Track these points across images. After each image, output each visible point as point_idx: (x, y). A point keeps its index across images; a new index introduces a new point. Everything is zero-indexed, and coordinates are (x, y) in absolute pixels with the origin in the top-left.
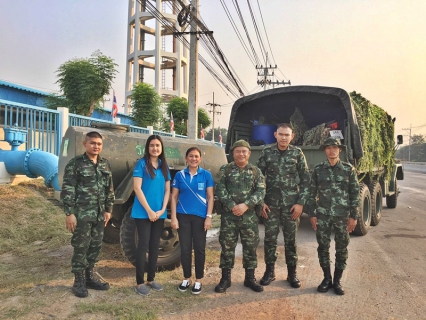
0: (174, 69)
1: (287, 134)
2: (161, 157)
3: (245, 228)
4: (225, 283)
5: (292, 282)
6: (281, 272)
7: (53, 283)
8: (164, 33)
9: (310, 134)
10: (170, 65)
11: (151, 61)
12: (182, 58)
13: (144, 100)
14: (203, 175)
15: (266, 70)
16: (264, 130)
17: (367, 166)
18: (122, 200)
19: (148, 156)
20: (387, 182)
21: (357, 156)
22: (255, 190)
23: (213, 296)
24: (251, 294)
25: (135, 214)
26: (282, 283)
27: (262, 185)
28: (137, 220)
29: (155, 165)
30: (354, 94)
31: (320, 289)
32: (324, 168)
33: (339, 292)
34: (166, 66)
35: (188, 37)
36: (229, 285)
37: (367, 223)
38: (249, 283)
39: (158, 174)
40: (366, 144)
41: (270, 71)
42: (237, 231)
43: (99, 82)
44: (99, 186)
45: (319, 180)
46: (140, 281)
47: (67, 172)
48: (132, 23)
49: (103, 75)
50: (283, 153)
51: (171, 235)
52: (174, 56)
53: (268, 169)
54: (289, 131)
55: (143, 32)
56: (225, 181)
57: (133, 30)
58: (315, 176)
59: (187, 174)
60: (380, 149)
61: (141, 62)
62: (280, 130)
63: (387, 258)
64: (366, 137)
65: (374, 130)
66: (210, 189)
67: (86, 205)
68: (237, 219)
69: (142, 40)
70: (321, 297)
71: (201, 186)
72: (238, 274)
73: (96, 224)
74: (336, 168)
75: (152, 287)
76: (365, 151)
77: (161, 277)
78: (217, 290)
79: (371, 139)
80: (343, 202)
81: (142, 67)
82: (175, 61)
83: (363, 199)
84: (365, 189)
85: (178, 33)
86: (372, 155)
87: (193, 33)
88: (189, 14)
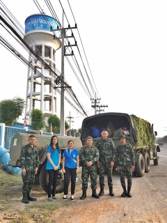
0: (50, 100)
1: (106, 134)
2: (57, 144)
3: (92, 171)
4: (84, 196)
5: (111, 194)
6: (107, 191)
7: (13, 199)
8: (45, 84)
9: (116, 133)
10: (48, 99)
11: (38, 97)
12: (54, 95)
14: (75, 151)
15: (95, 100)
16: (97, 131)
17: (140, 145)
18: (41, 163)
19: (52, 144)
20: (151, 153)
21: (136, 141)
22: (95, 156)
23: (80, 201)
24: (95, 199)
26: (107, 195)
27: (98, 154)
29: (55, 147)
30: (133, 115)
31: (122, 196)
32: (120, 147)
33: (129, 196)
34: (46, 99)
35: (60, 89)
36: (86, 197)
37: (143, 171)
38: (94, 195)
40: (139, 136)
41: (97, 101)
42: (89, 173)
45: (119, 151)
46: (49, 196)
47: (22, 151)
48: (29, 79)
49: (19, 107)
50: (105, 141)
51: (61, 177)
52: (51, 94)
53: (100, 148)
54: (106, 132)
55: (35, 83)
56: (84, 153)
57: (30, 83)
60: (146, 138)
61: (34, 98)
62: (103, 132)
63: (150, 184)
64: (138, 133)
65: (142, 130)
66: (78, 157)
67: (29, 164)
68: (88, 168)
69: (34, 87)
70: (123, 199)
71: (74, 156)
72: (89, 192)
73: (33, 172)
74: (125, 146)
75: (54, 199)
76: (139, 139)
77: (57, 195)
78: (81, 198)
79: (141, 134)
80: (128, 159)
81: (34, 100)
82: (51, 97)
83: (140, 160)
84: (141, 155)
85: (55, 88)
86: (142, 141)
87: (62, 87)
88: (60, 79)
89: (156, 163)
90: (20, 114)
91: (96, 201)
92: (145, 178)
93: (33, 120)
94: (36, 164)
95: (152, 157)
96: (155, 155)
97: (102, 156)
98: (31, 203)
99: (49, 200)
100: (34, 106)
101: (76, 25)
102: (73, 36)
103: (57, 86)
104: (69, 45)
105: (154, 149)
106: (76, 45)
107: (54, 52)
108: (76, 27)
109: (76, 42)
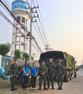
0: (24, 45)
1: (51, 60)
2: (28, 64)
3: (44, 77)
4: (40, 89)
5: (53, 88)
6: (51, 87)
8: (22, 37)
9: (56, 61)
10: (23, 44)
11: (18, 43)
12: (26, 43)
13: (17, 53)
14: (36, 68)
15: (47, 46)
16: (47, 60)
17: (68, 67)
18: (20, 73)
19: (26, 64)
20: (73, 71)
21: (66, 65)
23: (38, 91)
24: (45, 90)
25: (23, 75)
26: (51, 89)
27: (47, 69)
28: (24, 76)
29: (27, 66)
30: (65, 52)
31: (58, 89)
32: (58, 66)
33: (61, 89)
34: (22, 45)
35: (29, 39)
36: (41, 89)
37: (69, 79)
38: (45, 89)
39: (28, 67)
40: (67, 62)
41: (48, 46)
42: (42, 78)
43: (7, 49)
44: (16, 70)
47: (11, 67)
48: (14, 34)
49: (8, 47)
50: (50, 63)
51: (29, 80)
52: (24, 42)
54: (52, 59)
55: (16, 36)
56: (40, 69)
57: (14, 36)
58: (56, 68)
59: (33, 67)
60: (71, 64)
61: (16, 44)
62: (50, 59)
63: (72, 85)
64: (67, 61)
65: (69, 60)
66: (37, 70)
67: (14, 73)
68: (42, 76)
69: (16, 38)
71: (36, 70)
72: (42, 87)
74: (60, 66)
75: (26, 89)
76: (67, 64)
77: (27, 88)
78: (39, 90)
79: (68, 62)
80: (61, 72)
81: (16, 45)
82: (24, 43)
83: (67, 74)
84: (68, 72)
85: (27, 38)
86: (69, 65)
87: (30, 38)
88: (29, 34)
89: (75, 76)
90: (9, 51)
91: (46, 91)
92: (70, 83)
93: (15, 55)
94: (17, 73)
95: (73, 73)
96: (75, 72)
97: (49, 70)
98: (15, 91)
99: (23, 90)
100: (16, 48)
101: (38, 6)
102: (36, 12)
103: (28, 37)
104: (34, 17)
105: (74, 69)
106: (38, 17)
107: (27, 20)
108: (38, 7)
109: (38, 15)
